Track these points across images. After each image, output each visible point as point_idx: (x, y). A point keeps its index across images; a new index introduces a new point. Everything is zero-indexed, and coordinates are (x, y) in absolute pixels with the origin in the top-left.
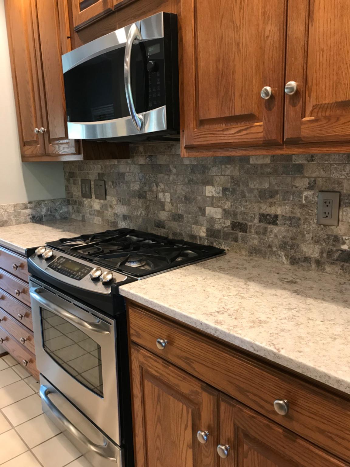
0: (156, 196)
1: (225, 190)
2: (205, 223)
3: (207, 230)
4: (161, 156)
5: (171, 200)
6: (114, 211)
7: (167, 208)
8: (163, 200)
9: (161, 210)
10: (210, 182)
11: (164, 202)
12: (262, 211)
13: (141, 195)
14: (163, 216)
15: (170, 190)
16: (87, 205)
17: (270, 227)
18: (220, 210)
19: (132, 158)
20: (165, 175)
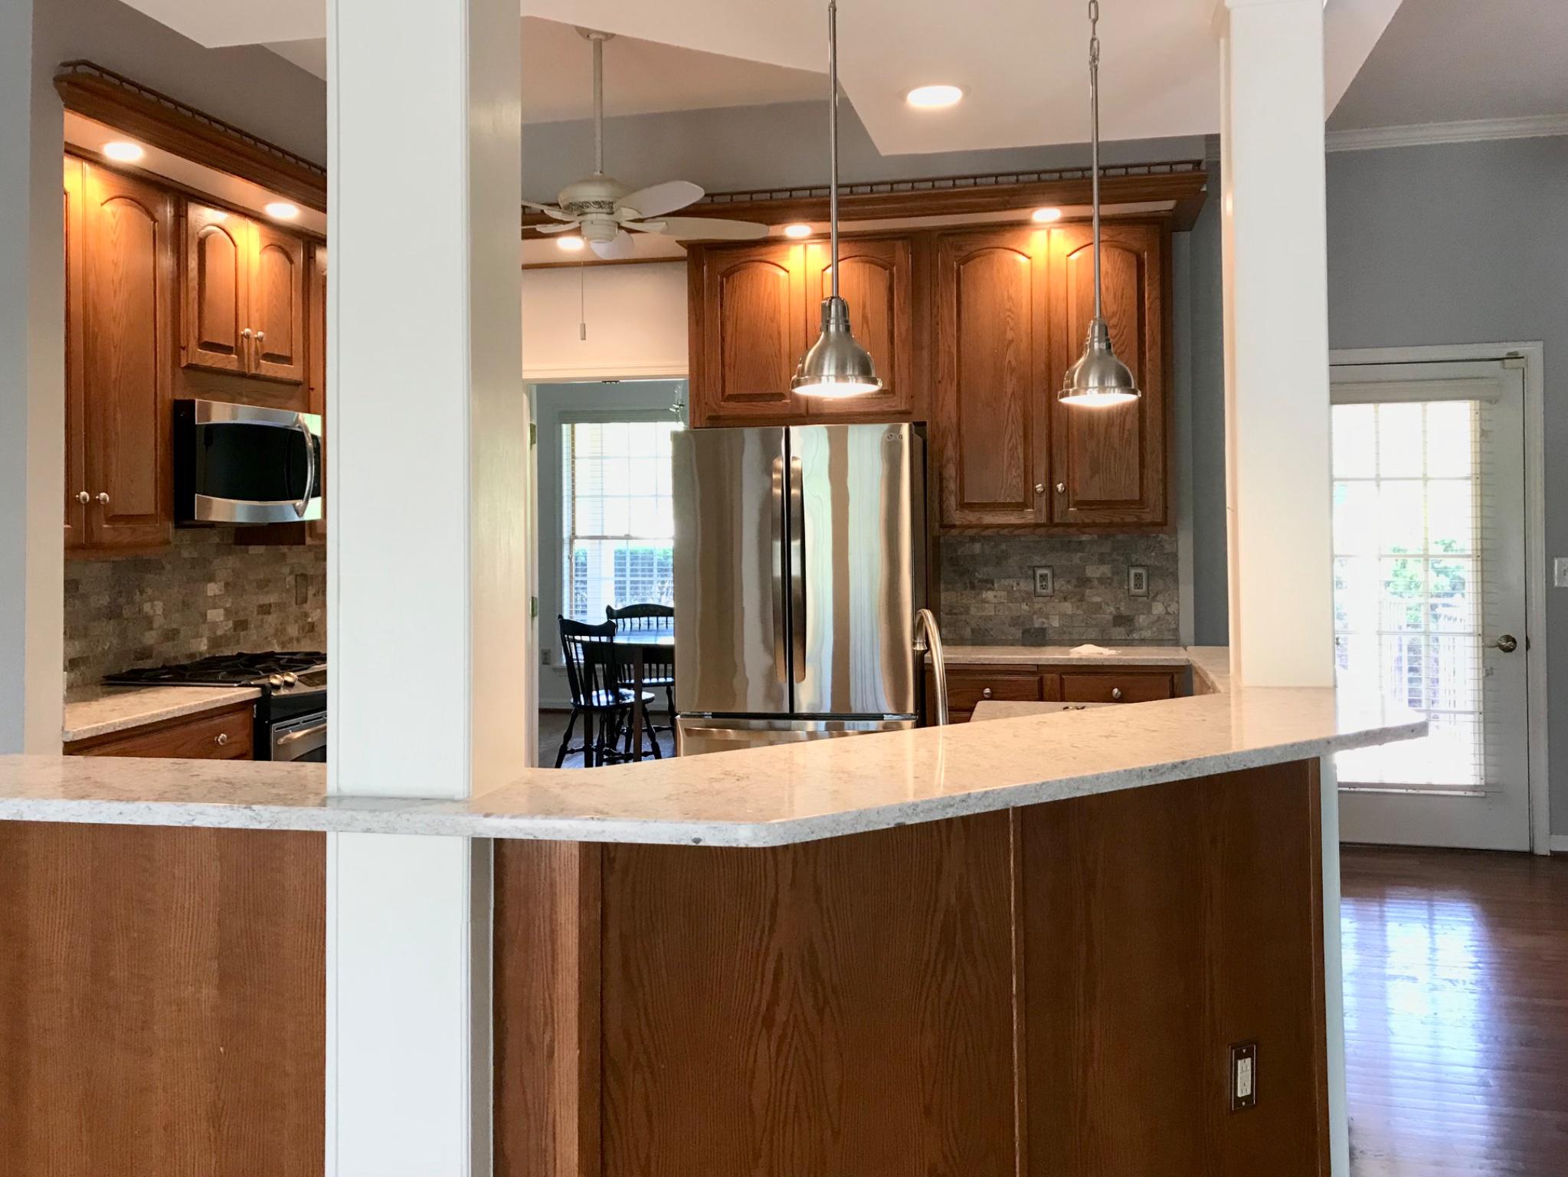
1: (227, 584)
2: (207, 633)
3: (209, 641)
7: (156, 625)
8: (151, 613)
10: (211, 579)
11: (153, 616)
12: (261, 603)
13: (113, 613)
14: (150, 638)
17: (265, 617)
18: (222, 611)
20: (156, 574)
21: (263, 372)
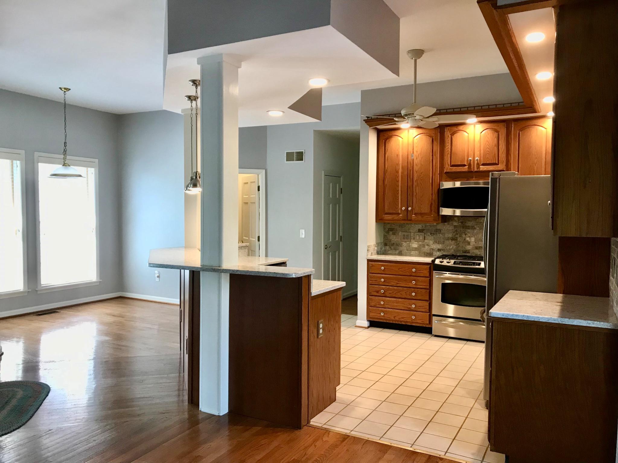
0: (465, 239)
4: (469, 222)
5: (475, 240)
6: (430, 247)
7: (472, 244)
9: (467, 245)
11: (470, 242)
13: (454, 239)
14: (469, 248)
15: (475, 236)
16: (405, 246)
19: (448, 222)
20: (471, 230)
21: (481, 170)
